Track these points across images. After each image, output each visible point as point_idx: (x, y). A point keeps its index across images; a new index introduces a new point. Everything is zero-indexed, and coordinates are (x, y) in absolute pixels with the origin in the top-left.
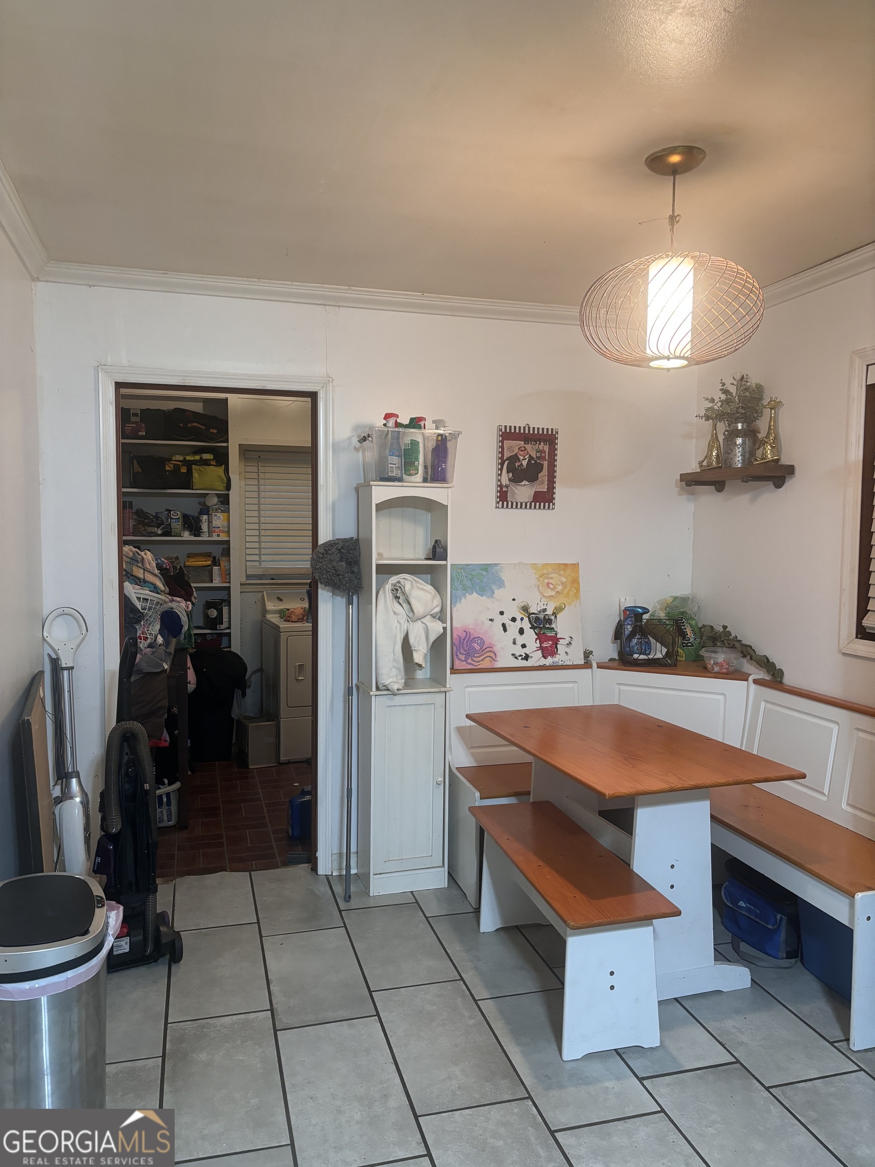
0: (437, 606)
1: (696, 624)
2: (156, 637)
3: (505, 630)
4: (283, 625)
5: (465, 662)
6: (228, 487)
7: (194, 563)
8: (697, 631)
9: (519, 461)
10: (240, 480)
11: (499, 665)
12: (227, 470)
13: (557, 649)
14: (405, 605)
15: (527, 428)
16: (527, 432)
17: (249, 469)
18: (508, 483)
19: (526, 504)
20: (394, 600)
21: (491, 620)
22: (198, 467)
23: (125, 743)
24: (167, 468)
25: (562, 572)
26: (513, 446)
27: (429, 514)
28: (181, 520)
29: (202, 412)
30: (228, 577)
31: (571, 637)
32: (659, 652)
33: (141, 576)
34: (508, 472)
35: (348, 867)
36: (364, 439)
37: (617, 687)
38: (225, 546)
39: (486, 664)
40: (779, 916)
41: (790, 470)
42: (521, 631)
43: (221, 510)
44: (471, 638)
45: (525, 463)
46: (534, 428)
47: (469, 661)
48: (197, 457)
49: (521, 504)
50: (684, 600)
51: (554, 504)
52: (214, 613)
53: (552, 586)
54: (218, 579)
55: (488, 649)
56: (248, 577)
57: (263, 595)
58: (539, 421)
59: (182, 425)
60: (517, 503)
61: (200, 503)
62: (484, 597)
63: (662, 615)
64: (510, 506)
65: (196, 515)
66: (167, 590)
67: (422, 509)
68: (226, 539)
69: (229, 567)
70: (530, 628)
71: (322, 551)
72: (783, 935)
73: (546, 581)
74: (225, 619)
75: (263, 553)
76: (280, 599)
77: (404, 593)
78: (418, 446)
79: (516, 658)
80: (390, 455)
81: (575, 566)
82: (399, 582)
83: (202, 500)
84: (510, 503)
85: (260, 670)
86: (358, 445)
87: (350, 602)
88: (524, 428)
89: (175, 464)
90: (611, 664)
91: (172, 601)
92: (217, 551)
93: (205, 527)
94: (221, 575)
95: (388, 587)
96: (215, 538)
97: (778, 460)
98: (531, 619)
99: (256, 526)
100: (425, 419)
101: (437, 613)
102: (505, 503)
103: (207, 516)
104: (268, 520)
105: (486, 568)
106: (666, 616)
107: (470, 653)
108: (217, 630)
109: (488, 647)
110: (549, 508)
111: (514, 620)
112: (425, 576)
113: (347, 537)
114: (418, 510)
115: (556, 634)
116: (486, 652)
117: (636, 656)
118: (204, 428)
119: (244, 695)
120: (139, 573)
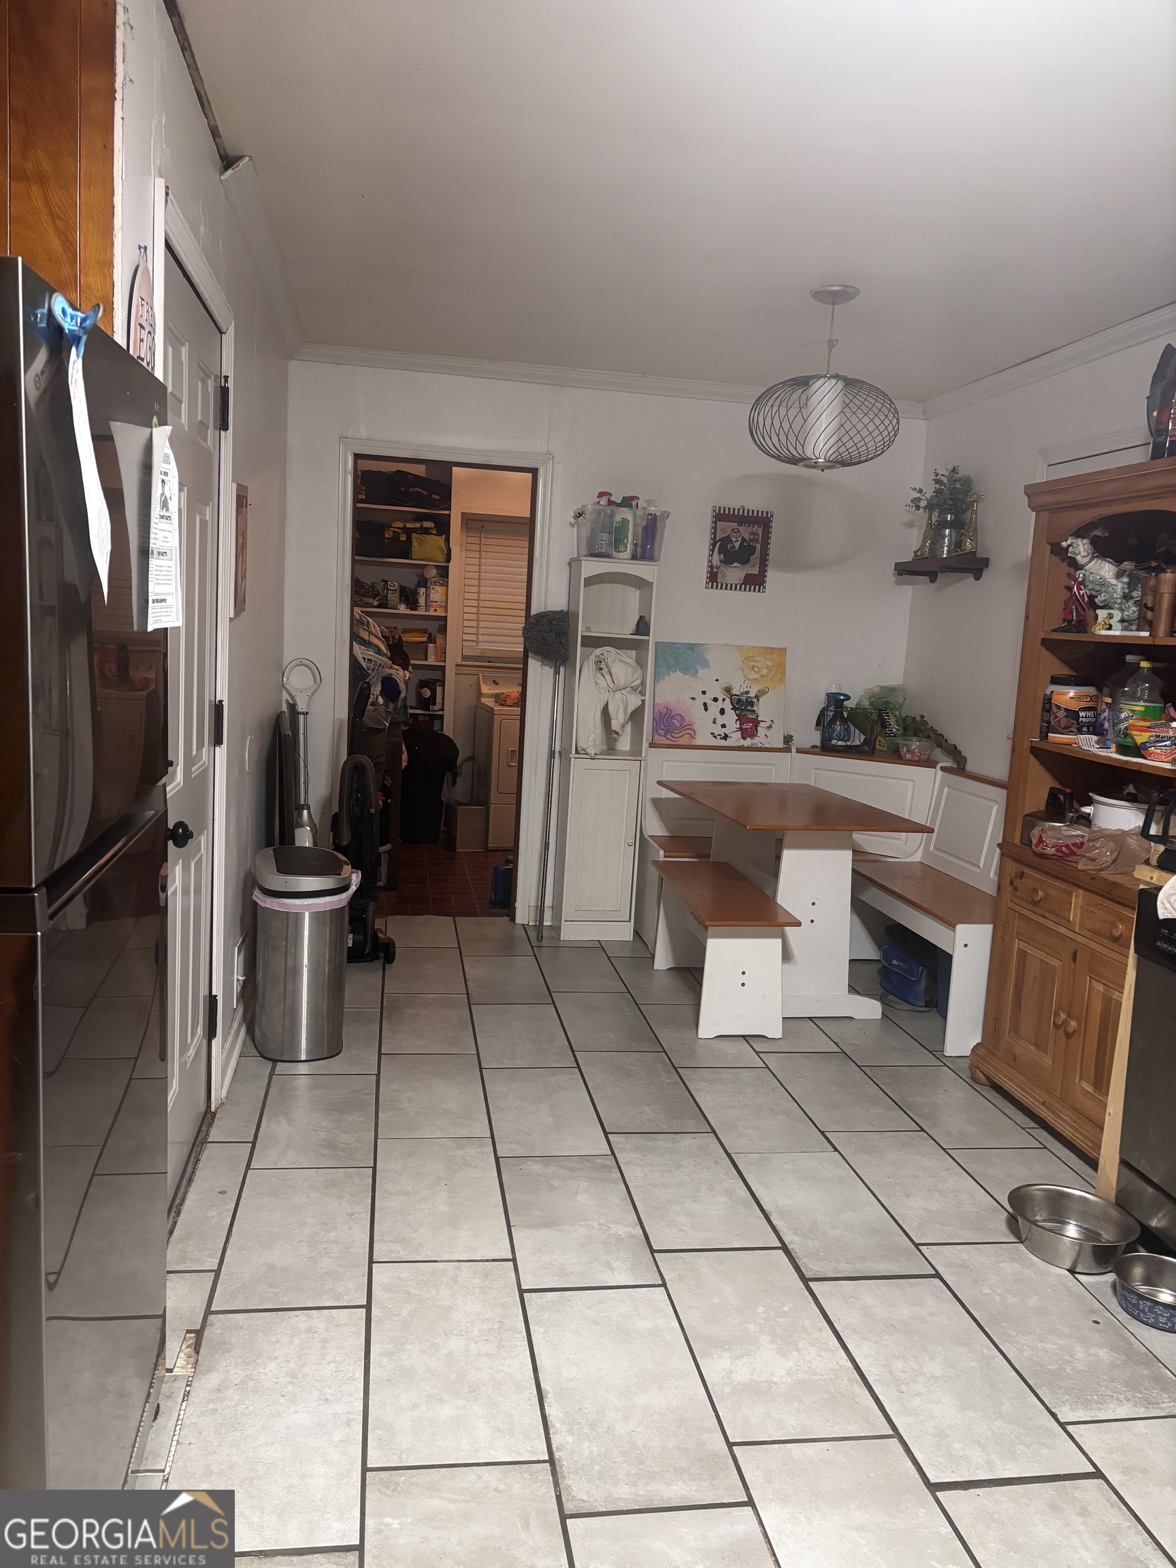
0: (637, 679)
1: (900, 714)
2: (377, 698)
3: (706, 709)
4: (497, 708)
5: (664, 738)
6: (448, 559)
7: (410, 638)
8: (901, 722)
9: (732, 543)
10: (461, 552)
11: (698, 742)
12: (447, 540)
13: (757, 732)
14: (608, 677)
15: (741, 510)
16: (741, 514)
17: (470, 540)
18: (719, 564)
19: (736, 586)
20: (597, 671)
21: (693, 699)
22: (418, 536)
23: (356, 774)
24: (387, 535)
25: (768, 656)
26: (727, 527)
27: (638, 591)
28: (398, 592)
29: (424, 476)
30: (443, 656)
31: (772, 721)
32: (858, 739)
33: (366, 638)
34: (720, 553)
35: (541, 919)
36: (580, 515)
37: (814, 772)
38: (442, 623)
39: (684, 740)
40: (921, 969)
41: (985, 563)
42: (722, 712)
43: (440, 583)
44: (672, 714)
45: (737, 545)
46: (748, 511)
47: (667, 737)
48: (418, 525)
49: (731, 585)
50: (892, 690)
51: (764, 587)
52: (427, 693)
53: (756, 669)
54: (433, 657)
55: (687, 727)
56: (464, 658)
57: (479, 678)
58: (754, 502)
59: (403, 489)
60: (727, 585)
61: (417, 575)
62: (688, 676)
63: (866, 703)
64: (719, 587)
65: (413, 587)
66: (389, 654)
67: (633, 586)
68: (444, 614)
69: (444, 645)
70: (732, 709)
71: (533, 621)
72: (923, 986)
73: (752, 664)
74: (439, 700)
75: (480, 633)
76: (496, 683)
77: (607, 666)
78: (629, 524)
79: (715, 737)
80: (601, 532)
81: (783, 651)
82: (602, 654)
83: (420, 571)
84: (720, 585)
85: (472, 758)
86: (573, 521)
87: (557, 672)
88: (739, 509)
89: (394, 532)
90: (812, 750)
91: (391, 668)
92: (433, 627)
93: (422, 601)
94: (436, 654)
95: (592, 658)
96: (432, 613)
97: (975, 552)
98: (733, 700)
99: (475, 603)
100: (638, 498)
101: (638, 686)
102: (715, 584)
103: (424, 589)
104: (488, 597)
105: (691, 647)
106: (870, 705)
107: (669, 730)
108: (430, 710)
109: (688, 725)
110: (759, 591)
111: (715, 700)
112: (629, 652)
113: (558, 609)
114: (626, 586)
115: (757, 717)
116: (686, 730)
117: (834, 742)
118: (426, 493)
119: (454, 783)
120: (365, 635)
